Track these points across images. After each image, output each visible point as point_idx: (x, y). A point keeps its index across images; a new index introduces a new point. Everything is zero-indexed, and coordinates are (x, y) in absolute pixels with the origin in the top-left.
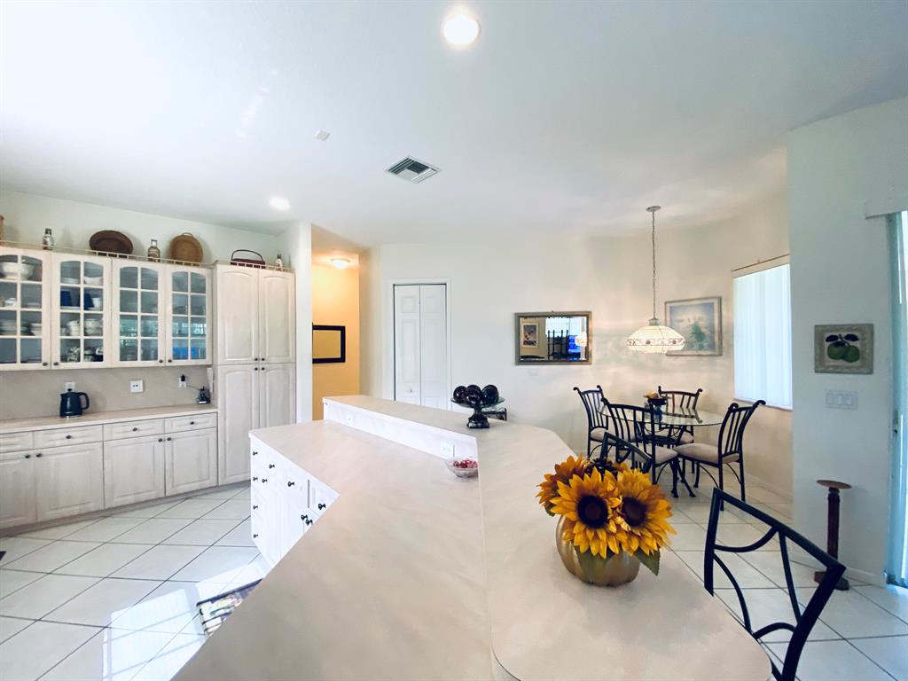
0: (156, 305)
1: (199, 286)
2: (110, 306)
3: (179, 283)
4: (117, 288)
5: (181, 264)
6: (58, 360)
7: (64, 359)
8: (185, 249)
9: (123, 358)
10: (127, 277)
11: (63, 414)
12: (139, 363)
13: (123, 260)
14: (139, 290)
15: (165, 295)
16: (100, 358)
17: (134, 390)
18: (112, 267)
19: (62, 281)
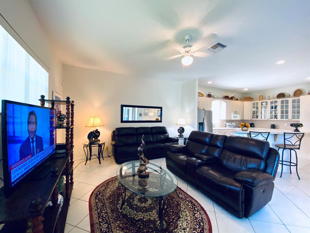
0: (288, 107)
1: (299, 101)
2: (279, 108)
3: (294, 101)
4: (280, 105)
5: (296, 97)
6: (270, 118)
7: (271, 118)
8: (298, 93)
9: (281, 118)
10: (282, 102)
11: (271, 128)
12: (284, 120)
13: (281, 99)
14: (285, 104)
15: (290, 104)
16: (277, 118)
17: (285, 125)
18: (279, 100)
19: (271, 104)
